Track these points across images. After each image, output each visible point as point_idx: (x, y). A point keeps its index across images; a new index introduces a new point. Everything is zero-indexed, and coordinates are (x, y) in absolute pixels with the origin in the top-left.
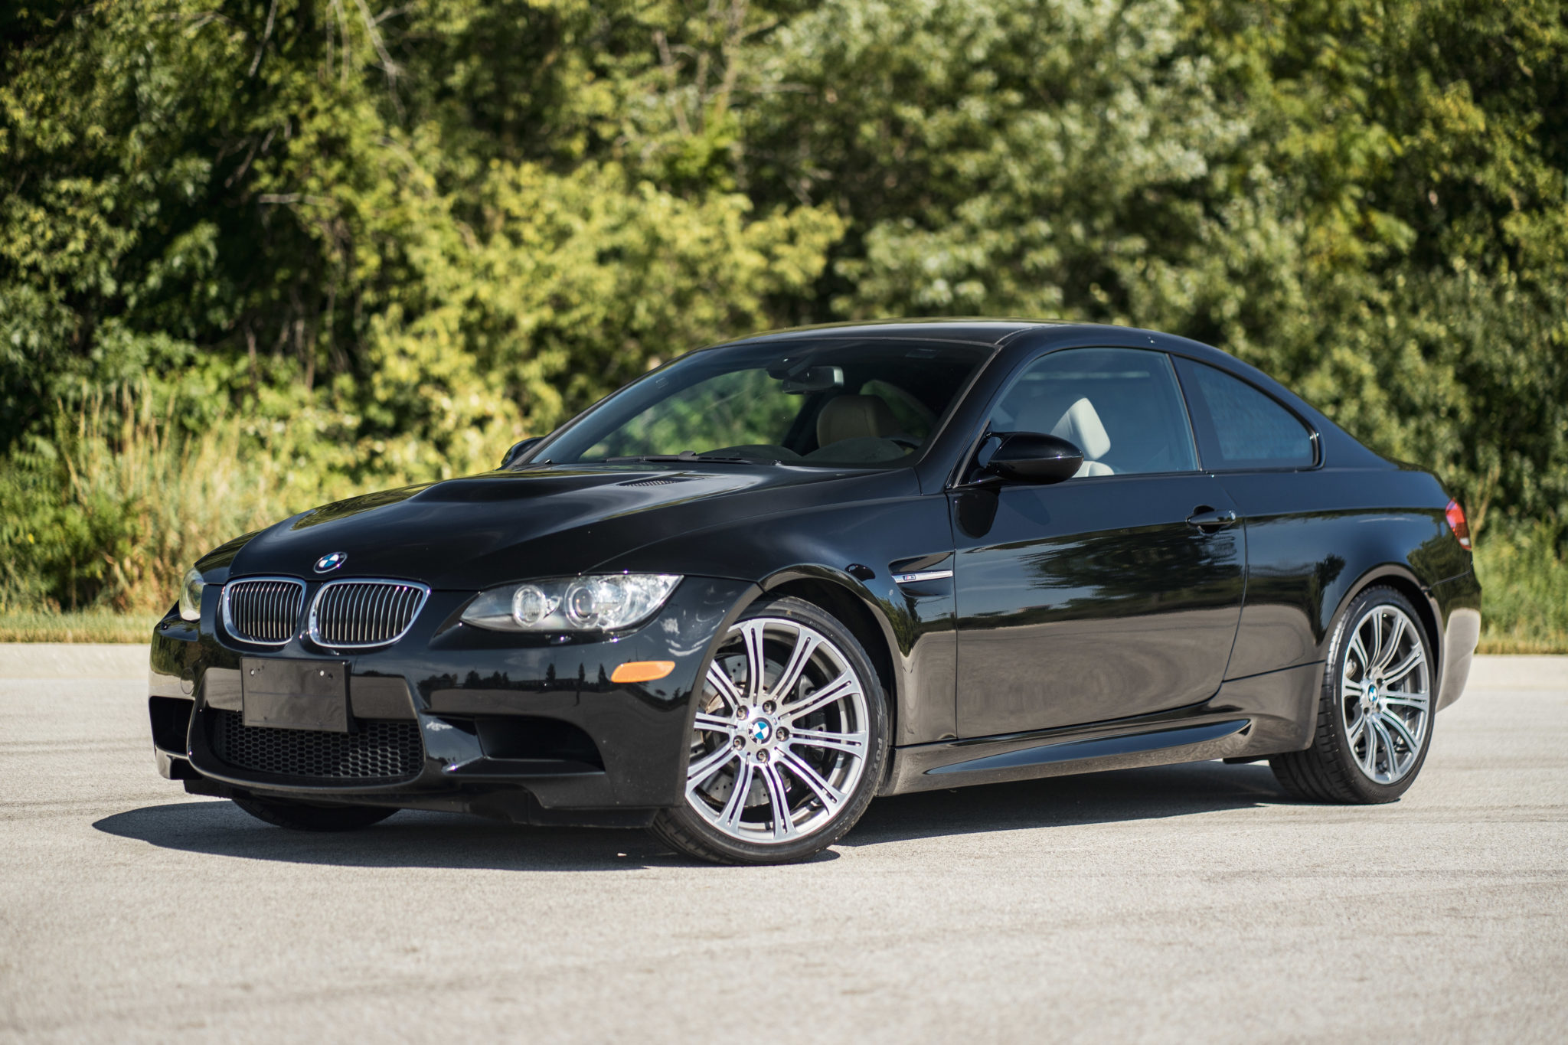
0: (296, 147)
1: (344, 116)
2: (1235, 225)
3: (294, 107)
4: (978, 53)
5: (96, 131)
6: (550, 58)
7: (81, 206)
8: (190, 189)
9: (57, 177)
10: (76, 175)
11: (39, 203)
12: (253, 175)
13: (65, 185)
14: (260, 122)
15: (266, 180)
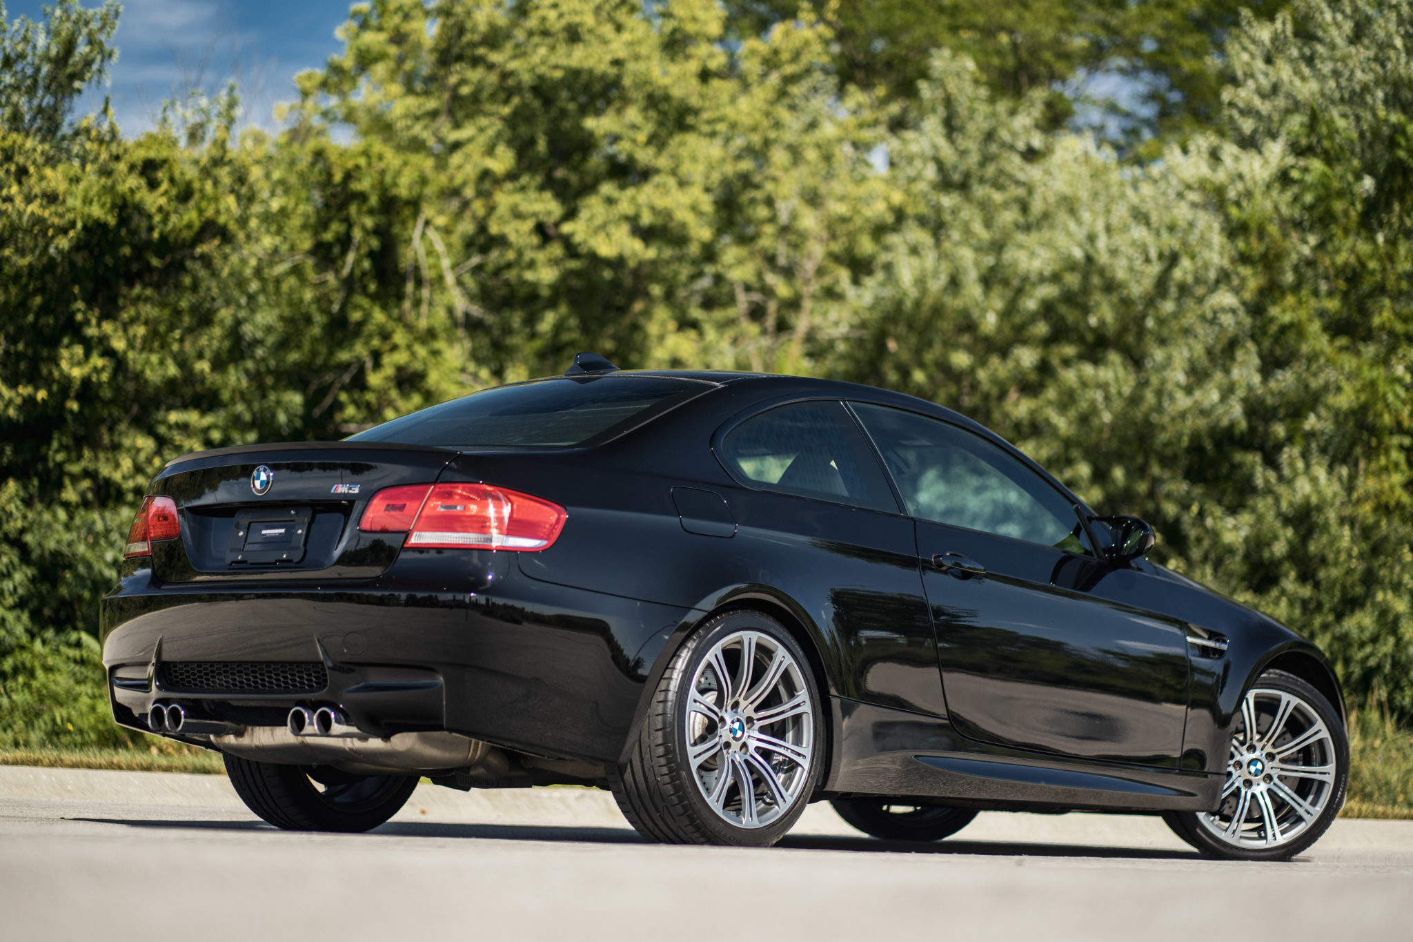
0: (374, 379)
1: (421, 351)
2: (1287, 472)
3: (376, 342)
4: (1031, 304)
5: (203, 366)
6: (638, 306)
7: (189, 436)
8: (282, 418)
9: (170, 408)
10: (185, 407)
11: (151, 432)
12: (338, 406)
13: (173, 417)
14: (344, 356)
15: (350, 411)
